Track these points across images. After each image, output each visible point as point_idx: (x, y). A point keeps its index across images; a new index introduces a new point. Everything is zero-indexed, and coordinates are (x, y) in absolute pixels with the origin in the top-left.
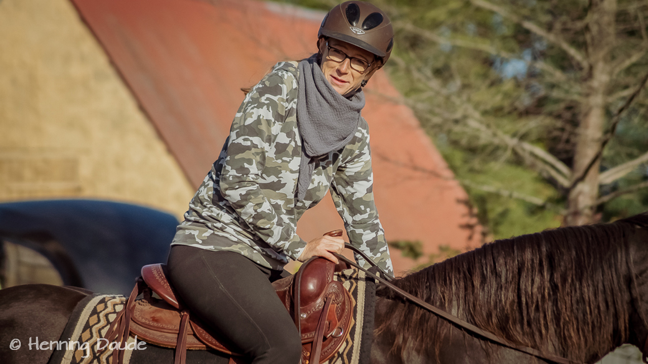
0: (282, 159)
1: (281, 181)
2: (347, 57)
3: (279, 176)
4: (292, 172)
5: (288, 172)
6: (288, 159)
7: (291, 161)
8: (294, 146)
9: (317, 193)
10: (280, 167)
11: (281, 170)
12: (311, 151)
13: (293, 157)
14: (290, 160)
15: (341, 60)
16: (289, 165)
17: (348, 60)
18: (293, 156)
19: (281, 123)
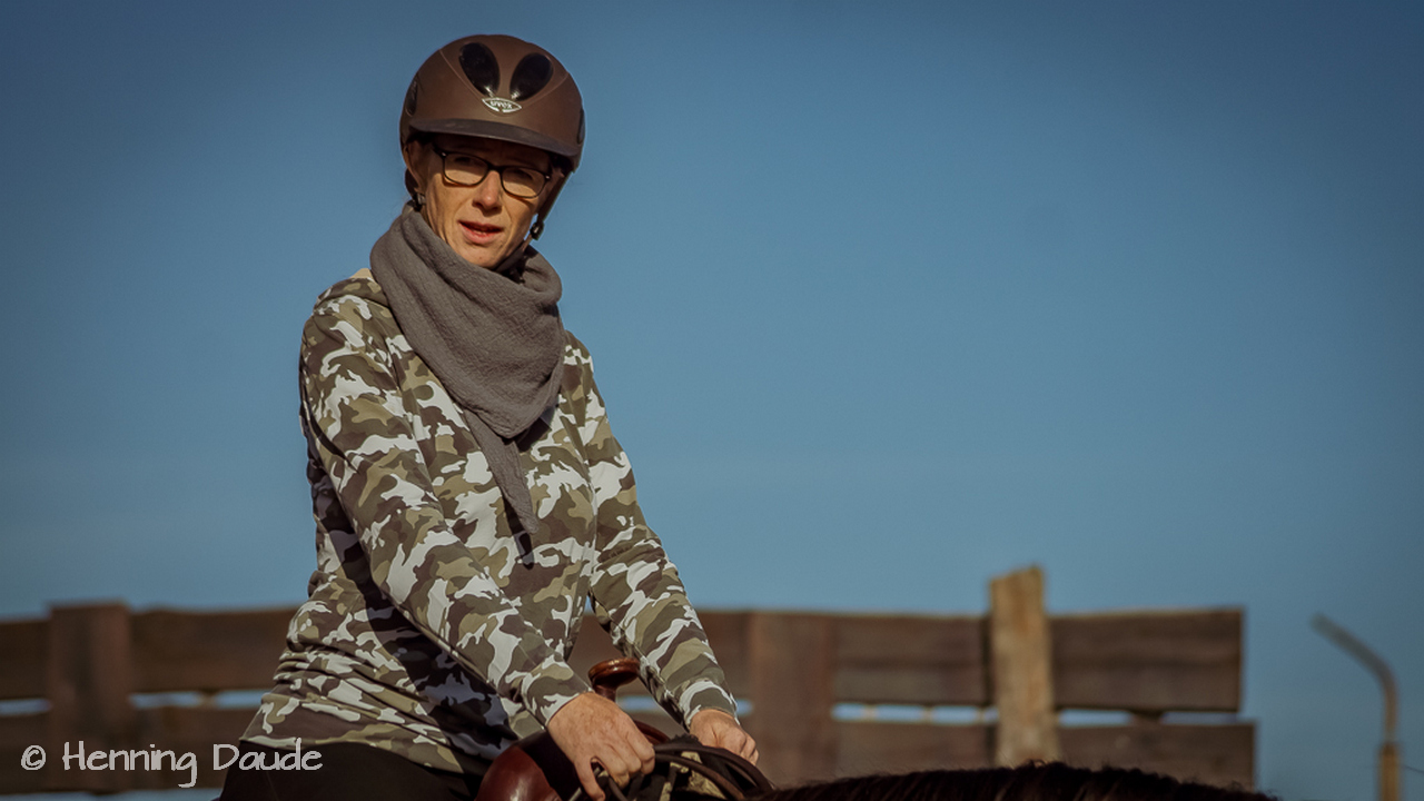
0: (442, 475)
1: (464, 520)
2: (490, 167)
3: (457, 513)
4: (480, 489)
5: (470, 493)
6: (455, 467)
7: (467, 467)
8: (453, 433)
9: (572, 512)
10: (448, 492)
11: (453, 499)
12: (508, 424)
13: (465, 456)
14: (463, 467)
15: (478, 178)
16: (465, 476)
17: (494, 175)
18: (462, 454)
19: (394, 392)
